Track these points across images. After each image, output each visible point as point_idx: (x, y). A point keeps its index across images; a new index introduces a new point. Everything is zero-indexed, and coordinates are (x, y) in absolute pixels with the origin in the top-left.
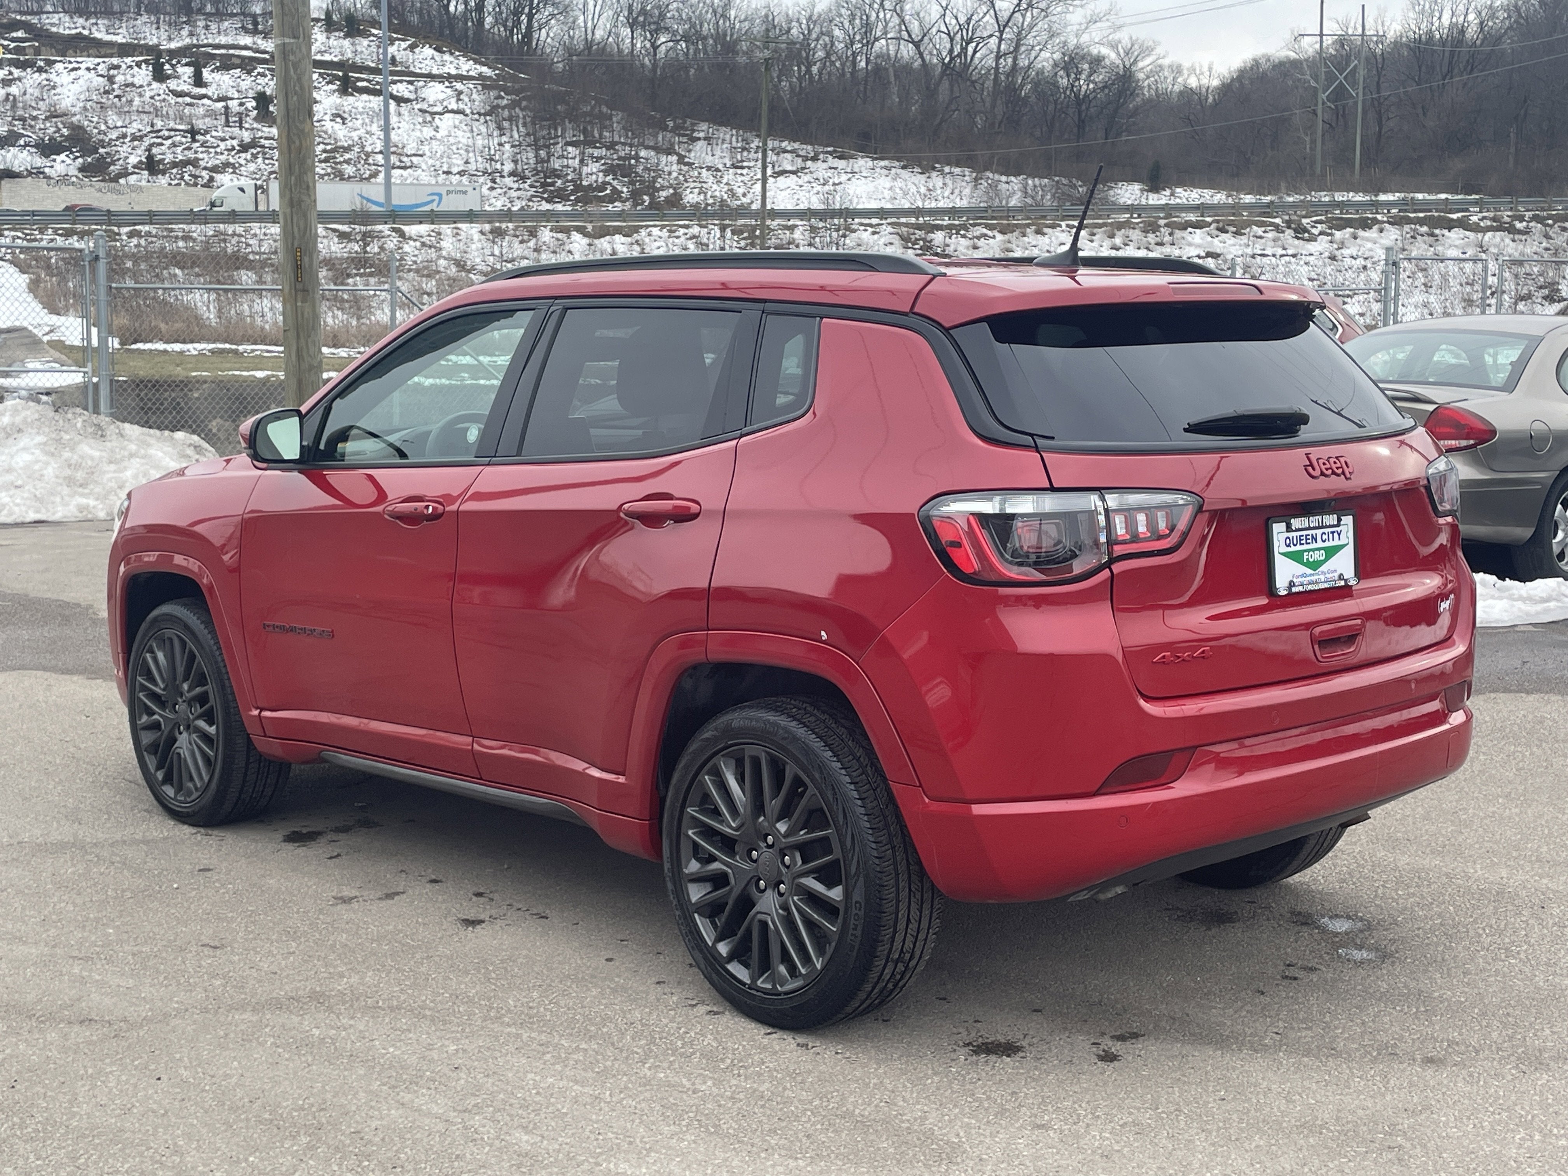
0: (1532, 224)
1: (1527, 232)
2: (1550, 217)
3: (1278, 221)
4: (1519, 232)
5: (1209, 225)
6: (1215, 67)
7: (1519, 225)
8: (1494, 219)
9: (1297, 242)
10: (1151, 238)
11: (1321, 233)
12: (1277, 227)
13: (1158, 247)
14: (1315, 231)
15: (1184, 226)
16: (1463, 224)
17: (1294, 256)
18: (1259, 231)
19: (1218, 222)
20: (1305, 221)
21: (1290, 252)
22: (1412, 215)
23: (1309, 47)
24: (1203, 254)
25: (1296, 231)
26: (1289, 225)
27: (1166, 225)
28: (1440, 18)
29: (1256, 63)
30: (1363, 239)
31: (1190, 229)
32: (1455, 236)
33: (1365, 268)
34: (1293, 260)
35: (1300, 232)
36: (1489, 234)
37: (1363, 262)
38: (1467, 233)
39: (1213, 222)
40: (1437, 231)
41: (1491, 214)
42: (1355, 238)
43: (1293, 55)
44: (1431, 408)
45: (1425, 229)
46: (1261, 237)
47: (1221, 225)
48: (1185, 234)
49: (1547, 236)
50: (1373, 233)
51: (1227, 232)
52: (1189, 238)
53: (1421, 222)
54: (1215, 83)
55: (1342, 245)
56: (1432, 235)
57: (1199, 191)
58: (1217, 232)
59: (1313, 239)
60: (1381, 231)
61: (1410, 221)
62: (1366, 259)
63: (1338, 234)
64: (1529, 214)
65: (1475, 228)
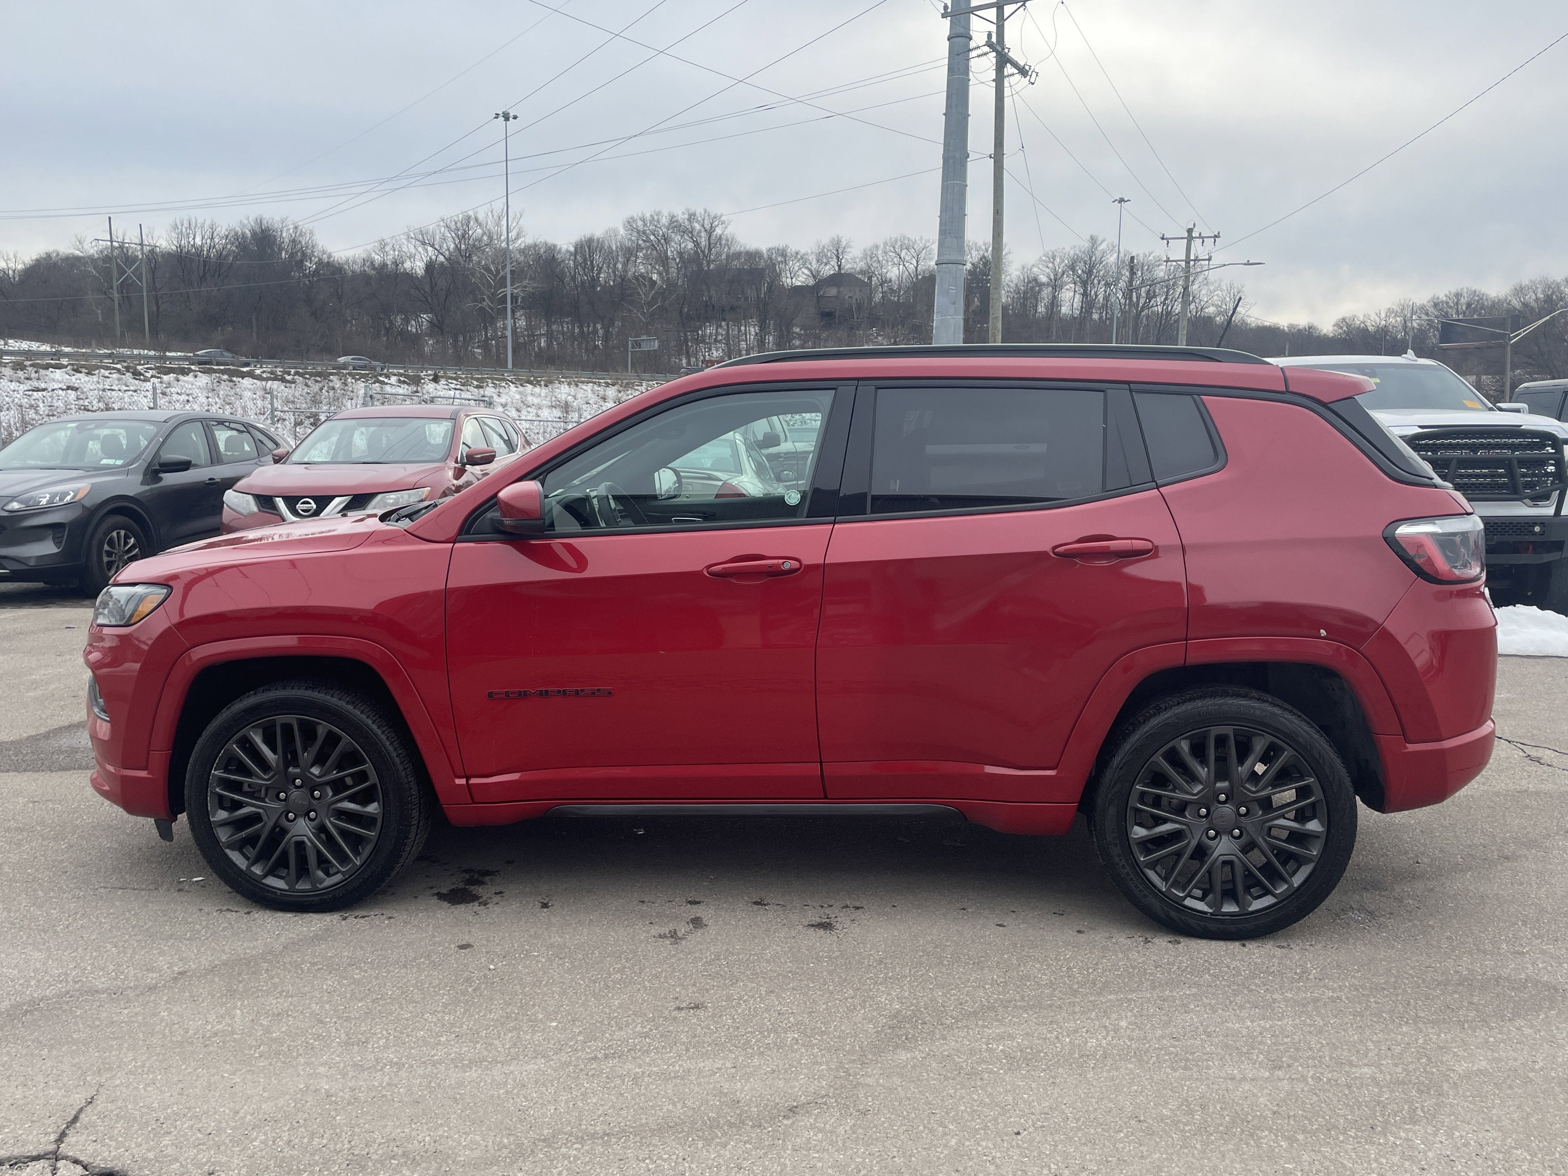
0: (296, 377)
1: (293, 382)
2: (307, 373)
3: (119, 366)
4: (289, 382)
5: (66, 367)
6: (18, 256)
7: (289, 378)
8: (272, 373)
9: (137, 382)
10: (20, 373)
11: (152, 376)
12: (118, 370)
13: (26, 381)
14: (148, 375)
15: (47, 367)
16: (251, 375)
17: (135, 391)
18: (107, 373)
19: (72, 365)
20: (139, 368)
21: (132, 388)
22: (215, 367)
23: (91, 249)
24: (65, 387)
25: (133, 374)
26: (128, 369)
27: (31, 365)
28: (194, 239)
29: (48, 256)
30: (184, 381)
31: (51, 369)
32: (247, 382)
33: (188, 401)
34: (134, 394)
35: (136, 374)
36: (270, 382)
37: (187, 398)
38: (255, 381)
39: (69, 365)
40: (234, 379)
41: (269, 370)
42: (178, 381)
43: (78, 253)
44: (720, 483)
45: (226, 377)
46: (108, 377)
47: (75, 367)
48: (48, 372)
49: (307, 385)
50: (190, 378)
51: (81, 372)
52: (52, 375)
53: (223, 372)
54: (20, 267)
55: (169, 385)
56: (231, 381)
57: (28, 343)
58: (73, 372)
59: (146, 380)
60: (196, 377)
61: (215, 371)
62: (188, 395)
63: (165, 378)
64: (293, 371)
65: (259, 378)
